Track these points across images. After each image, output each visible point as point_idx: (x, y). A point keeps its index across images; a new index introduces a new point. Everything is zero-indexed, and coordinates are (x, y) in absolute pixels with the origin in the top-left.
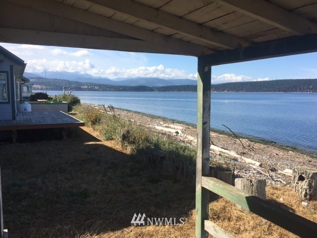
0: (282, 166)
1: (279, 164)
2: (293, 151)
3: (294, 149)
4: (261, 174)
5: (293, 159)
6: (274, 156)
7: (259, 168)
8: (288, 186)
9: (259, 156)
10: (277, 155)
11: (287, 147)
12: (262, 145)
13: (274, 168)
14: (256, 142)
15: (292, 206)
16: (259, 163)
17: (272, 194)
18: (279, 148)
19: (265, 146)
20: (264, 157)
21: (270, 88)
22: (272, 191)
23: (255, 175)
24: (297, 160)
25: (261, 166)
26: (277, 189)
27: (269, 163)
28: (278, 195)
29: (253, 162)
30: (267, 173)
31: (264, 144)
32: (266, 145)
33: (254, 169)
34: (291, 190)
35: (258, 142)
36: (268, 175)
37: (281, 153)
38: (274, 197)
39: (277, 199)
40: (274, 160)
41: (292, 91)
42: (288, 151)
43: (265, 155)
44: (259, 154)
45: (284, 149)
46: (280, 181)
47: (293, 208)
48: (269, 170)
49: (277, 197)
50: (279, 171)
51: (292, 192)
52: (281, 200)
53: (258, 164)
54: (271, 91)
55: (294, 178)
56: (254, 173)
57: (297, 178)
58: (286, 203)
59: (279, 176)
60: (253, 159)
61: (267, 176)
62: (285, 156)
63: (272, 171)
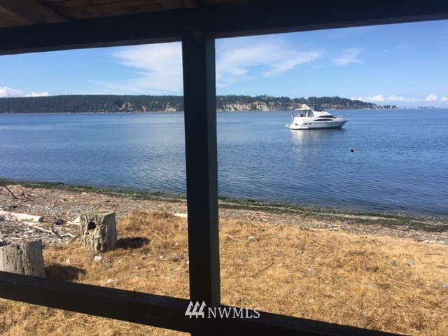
0: (73, 214)
1: (68, 213)
2: (87, 192)
3: (89, 189)
4: (41, 232)
5: (87, 203)
6: (61, 203)
7: (39, 224)
8: (78, 239)
9: (39, 206)
10: (65, 200)
11: (79, 187)
12: (44, 190)
13: (61, 220)
14: (34, 187)
15: (82, 266)
16: (39, 218)
17: (55, 258)
18: (68, 190)
19: (49, 191)
20: (46, 207)
21: (52, 107)
22: (53, 253)
23: (32, 235)
24: (92, 202)
25: (41, 220)
26: (61, 248)
27: (53, 214)
28: (62, 257)
29: (30, 217)
30: (50, 228)
31: (47, 188)
32: (50, 188)
33: (31, 228)
34: (81, 245)
35: (38, 187)
36: (51, 231)
37: (71, 197)
38: (58, 261)
39: (61, 263)
40: (61, 208)
41: (83, 111)
42: (81, 192)
43: (48, 204)
44: (38, 203)
45: (75, 191)
46: (68, 236)
47: (83, 268)
48: (53, 223)
49: (62, 260)
50: (69, 223)
51: (82, 248)
52: (67, 262)
53: (37, 218)
54: (53, 111)
55: (83, 227)
56: (30, 234)
57: (86, 228)
58: (74, 264)
59: (67, 229)
60: (30, 213)
61: (50, 233)
62: (76, 201)
63: (58, 224)
